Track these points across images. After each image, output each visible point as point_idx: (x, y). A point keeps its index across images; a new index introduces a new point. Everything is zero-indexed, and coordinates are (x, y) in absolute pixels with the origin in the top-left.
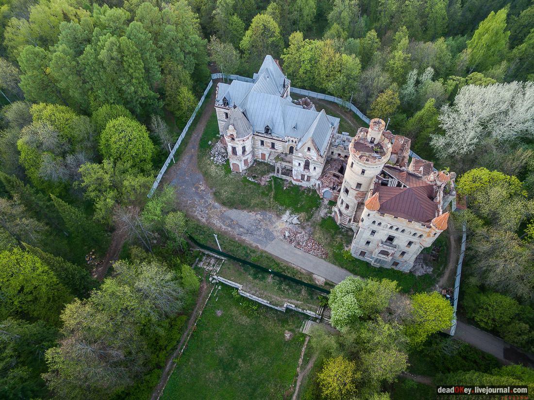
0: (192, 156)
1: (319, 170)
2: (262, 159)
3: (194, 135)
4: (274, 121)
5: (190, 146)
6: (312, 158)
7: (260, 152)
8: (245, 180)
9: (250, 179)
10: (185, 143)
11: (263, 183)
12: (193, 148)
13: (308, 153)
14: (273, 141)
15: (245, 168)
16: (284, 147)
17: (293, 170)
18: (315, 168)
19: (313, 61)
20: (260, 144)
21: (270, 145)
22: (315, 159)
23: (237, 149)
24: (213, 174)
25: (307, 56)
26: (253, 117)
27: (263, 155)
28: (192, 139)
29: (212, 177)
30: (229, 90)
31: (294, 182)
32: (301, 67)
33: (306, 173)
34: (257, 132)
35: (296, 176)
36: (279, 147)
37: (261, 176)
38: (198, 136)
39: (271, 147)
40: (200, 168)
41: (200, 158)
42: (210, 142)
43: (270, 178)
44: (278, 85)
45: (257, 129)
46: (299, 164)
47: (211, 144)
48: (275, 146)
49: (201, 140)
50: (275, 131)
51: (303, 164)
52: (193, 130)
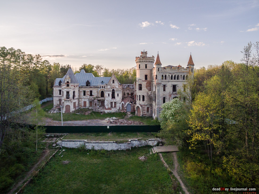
1: (121, 95)
2: (84, 106)
6: (116, 87)
7: (83, 101)
8: (74, 114)
9: (78, 114)
13: (113, 84)
14: (91, 89)
15: (74, 110)
16: (98, 92)
17: (105, 101)
18: (118, 94)
20: (83, 94)
21: (89, 93)
22: (117, 87)
23: (70, 92)
27: (85, 102)
31: (106, 111)
33: (114, 101)
34: (81, 86)
35: (108, 105)
36: (95, 93)
37: (85, 112)
39: (90, 95)
42: (47, 110)
43: (91, 112)
45: (81, 84)
46: (109, 94)
48: (93, 93)
51: (111, 93)
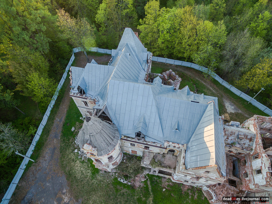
0: (55, 149)
2: (132, 153)
3: (57, 119)
4: (147, 121)
5: (52, 134)
6: (209, 177)
7: (130, 150)
8: (116, 182)
9: (122, 181)
10: (46, 130)
11: (137, 184)
12: (56, 137)
14: (147, 146)
15: (114, 168)
16: (162, 151)
19: (173, 30)
20: (129, 145)
22: (213, 178)
24: (79, 176)
25: (167, 26)
26: (117, 116)
27: (134, 151)
28: (55, 125)
29: (77, 181)
30: (83, 75)
31: (174, 180)
32: (159, 37)
34: (125, 136)
35: (178, 179)
36: (155, 149)
37: (135, 176)
38: (61, 120)
39: (144, 148)
40: (63, 167)
41: (63, 151)
42: (73, 129)
43: (145, 177)
44: (142, 62)
45: (125, 132)
47: (74, 131)
48: (150, 149)
49: (64, 125)
50: (150, 133)
52: (56, 113)
